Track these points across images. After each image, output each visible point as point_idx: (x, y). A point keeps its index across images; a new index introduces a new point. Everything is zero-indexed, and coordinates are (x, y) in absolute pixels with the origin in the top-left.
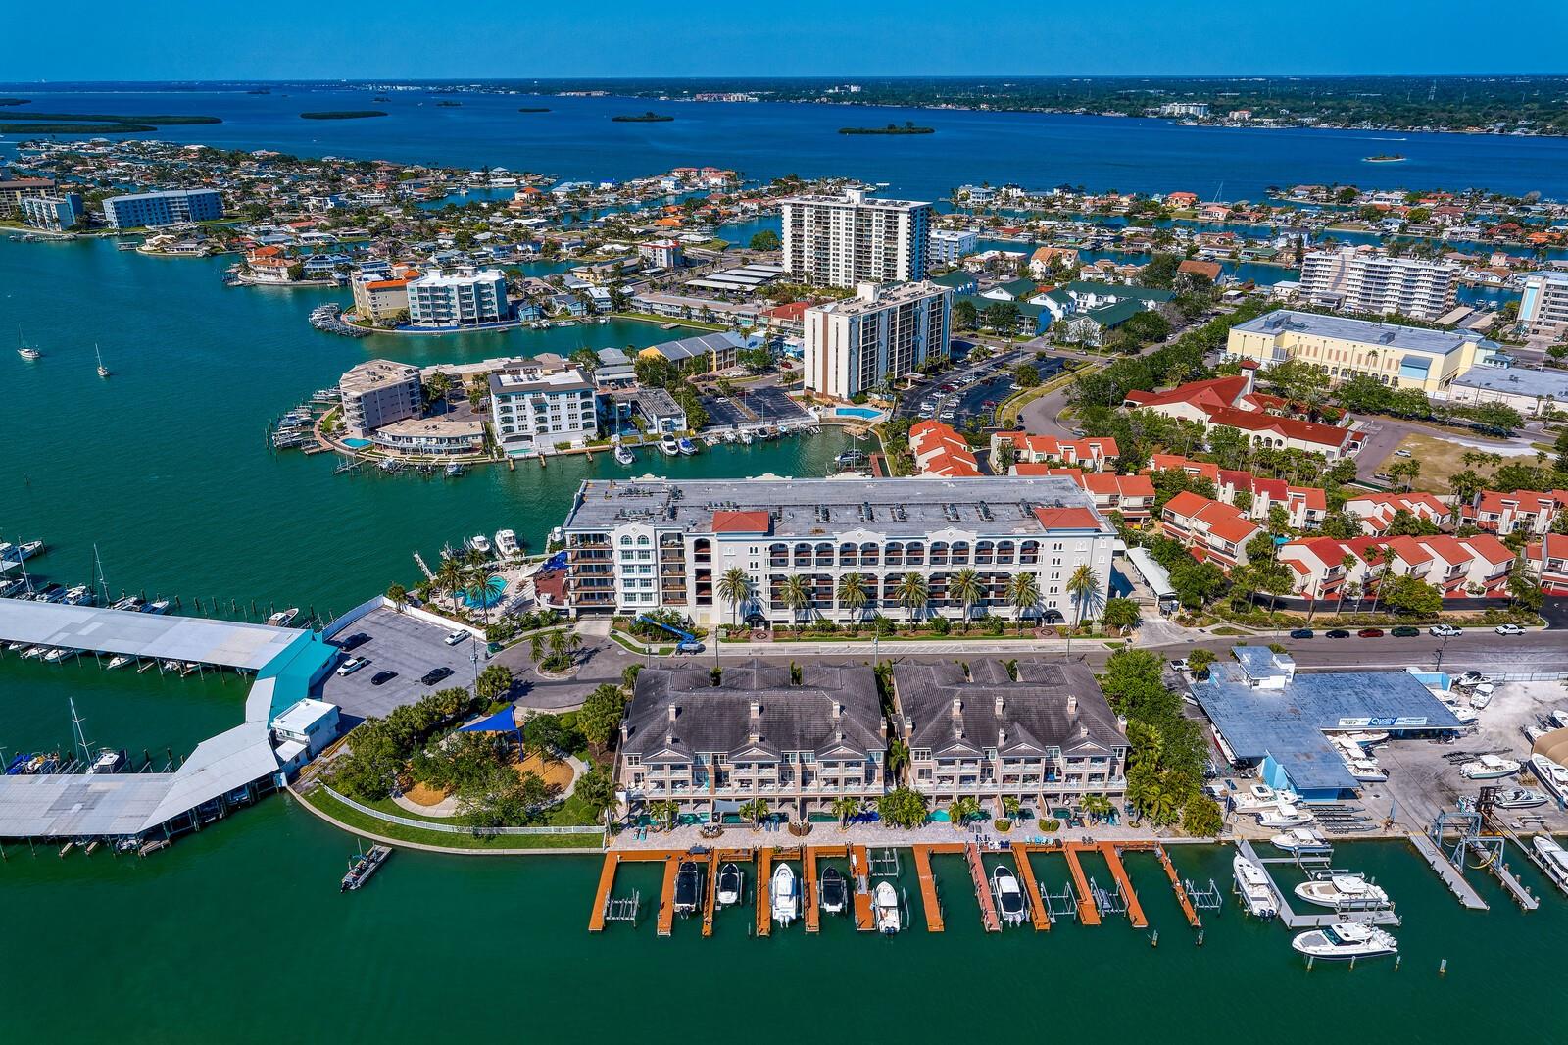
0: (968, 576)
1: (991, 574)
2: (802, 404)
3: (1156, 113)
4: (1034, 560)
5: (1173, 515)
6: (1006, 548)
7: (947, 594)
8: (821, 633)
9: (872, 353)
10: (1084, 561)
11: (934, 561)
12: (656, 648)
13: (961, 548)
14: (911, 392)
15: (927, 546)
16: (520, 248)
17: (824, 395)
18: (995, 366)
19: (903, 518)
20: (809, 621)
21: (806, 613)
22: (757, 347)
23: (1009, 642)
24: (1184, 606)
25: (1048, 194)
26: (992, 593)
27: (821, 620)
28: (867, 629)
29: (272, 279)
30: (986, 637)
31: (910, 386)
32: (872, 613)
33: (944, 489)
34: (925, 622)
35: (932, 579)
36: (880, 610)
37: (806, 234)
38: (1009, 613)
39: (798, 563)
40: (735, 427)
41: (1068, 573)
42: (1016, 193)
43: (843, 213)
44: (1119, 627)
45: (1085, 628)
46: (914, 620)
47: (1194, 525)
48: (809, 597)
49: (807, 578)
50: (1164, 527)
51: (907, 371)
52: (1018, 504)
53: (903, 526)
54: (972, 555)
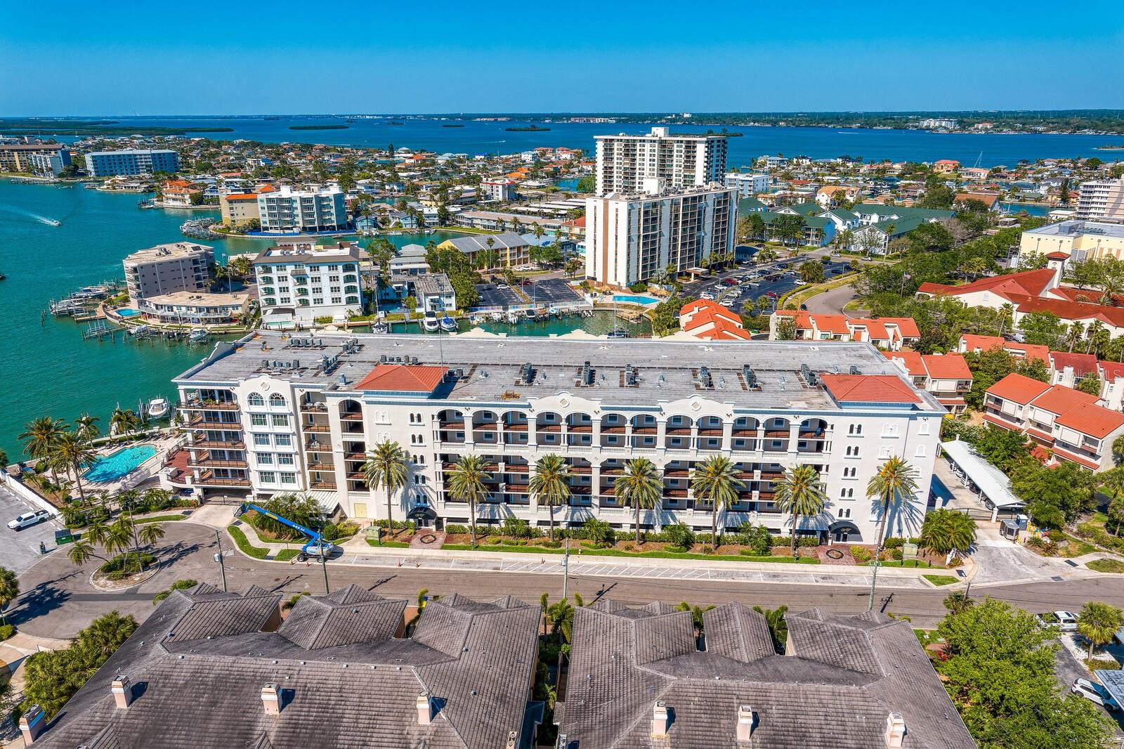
0: (720, 467)
1: (756, 466)
2: (580, 292)
3: (916, 127)
4: (819, 447)
5: (998, 401)
6: (777, 428)
7: (691, 491)
8: (511, 539)
9: (653, 243)
10: (893, 450)
11: (673, 443)
12: (275, 549)
13: (710, 426)
14: (694, 284)
15: (661, 421)
16: (387, 187)
17: (604, 283)
18: (780, 266)
19: (634, 382)
20: (496, 521)
21: (492, 510)
22: (549, 245)
23: (778, 567)
24: (1036, 522)
25: (832, 160)
26: (756, 494)
27: (512, 520)
28: (576, 536)
29: (178, 204)
30: (744, 556)
31: (692, 280)
32: (581, 515)
33: (699, 353)
34: (658, 530)
35: (668, 470)
36: (595, 511)
37: (615, 166)
38: (782, 523)
39: (478, 439)
40: (506, 309)
41: (869, 469)
42: (806, 162)
43: (647, 145)
44: (943, 551)
45: (892, 549)
46: (641, 526)
47: (1030, 415)
48: (494, 487)
49: (491, 460)
50: (986, 417)
51: (690, 265)
52: (797, 372)
53: (631, 393)
54: (727, 437)
